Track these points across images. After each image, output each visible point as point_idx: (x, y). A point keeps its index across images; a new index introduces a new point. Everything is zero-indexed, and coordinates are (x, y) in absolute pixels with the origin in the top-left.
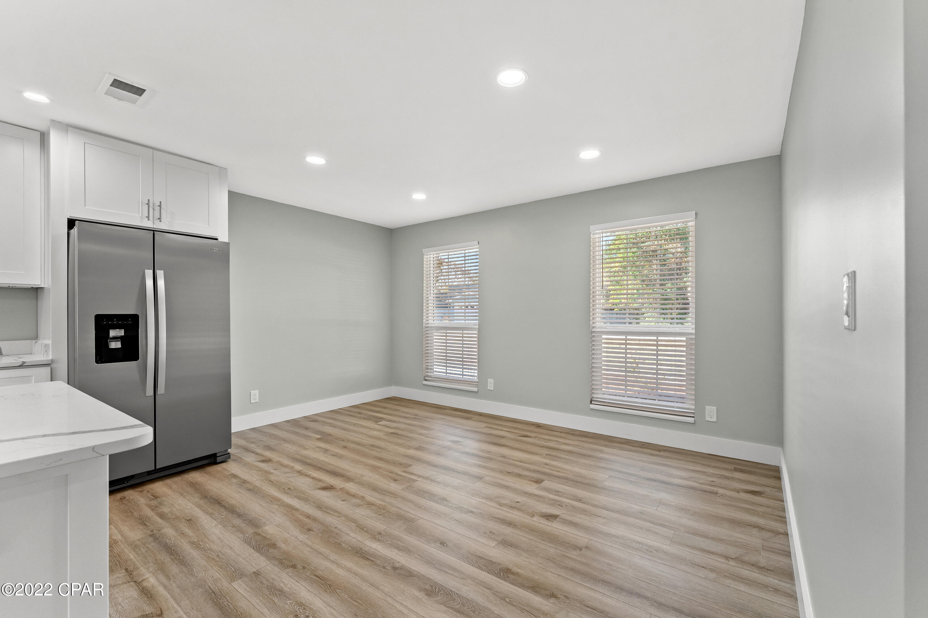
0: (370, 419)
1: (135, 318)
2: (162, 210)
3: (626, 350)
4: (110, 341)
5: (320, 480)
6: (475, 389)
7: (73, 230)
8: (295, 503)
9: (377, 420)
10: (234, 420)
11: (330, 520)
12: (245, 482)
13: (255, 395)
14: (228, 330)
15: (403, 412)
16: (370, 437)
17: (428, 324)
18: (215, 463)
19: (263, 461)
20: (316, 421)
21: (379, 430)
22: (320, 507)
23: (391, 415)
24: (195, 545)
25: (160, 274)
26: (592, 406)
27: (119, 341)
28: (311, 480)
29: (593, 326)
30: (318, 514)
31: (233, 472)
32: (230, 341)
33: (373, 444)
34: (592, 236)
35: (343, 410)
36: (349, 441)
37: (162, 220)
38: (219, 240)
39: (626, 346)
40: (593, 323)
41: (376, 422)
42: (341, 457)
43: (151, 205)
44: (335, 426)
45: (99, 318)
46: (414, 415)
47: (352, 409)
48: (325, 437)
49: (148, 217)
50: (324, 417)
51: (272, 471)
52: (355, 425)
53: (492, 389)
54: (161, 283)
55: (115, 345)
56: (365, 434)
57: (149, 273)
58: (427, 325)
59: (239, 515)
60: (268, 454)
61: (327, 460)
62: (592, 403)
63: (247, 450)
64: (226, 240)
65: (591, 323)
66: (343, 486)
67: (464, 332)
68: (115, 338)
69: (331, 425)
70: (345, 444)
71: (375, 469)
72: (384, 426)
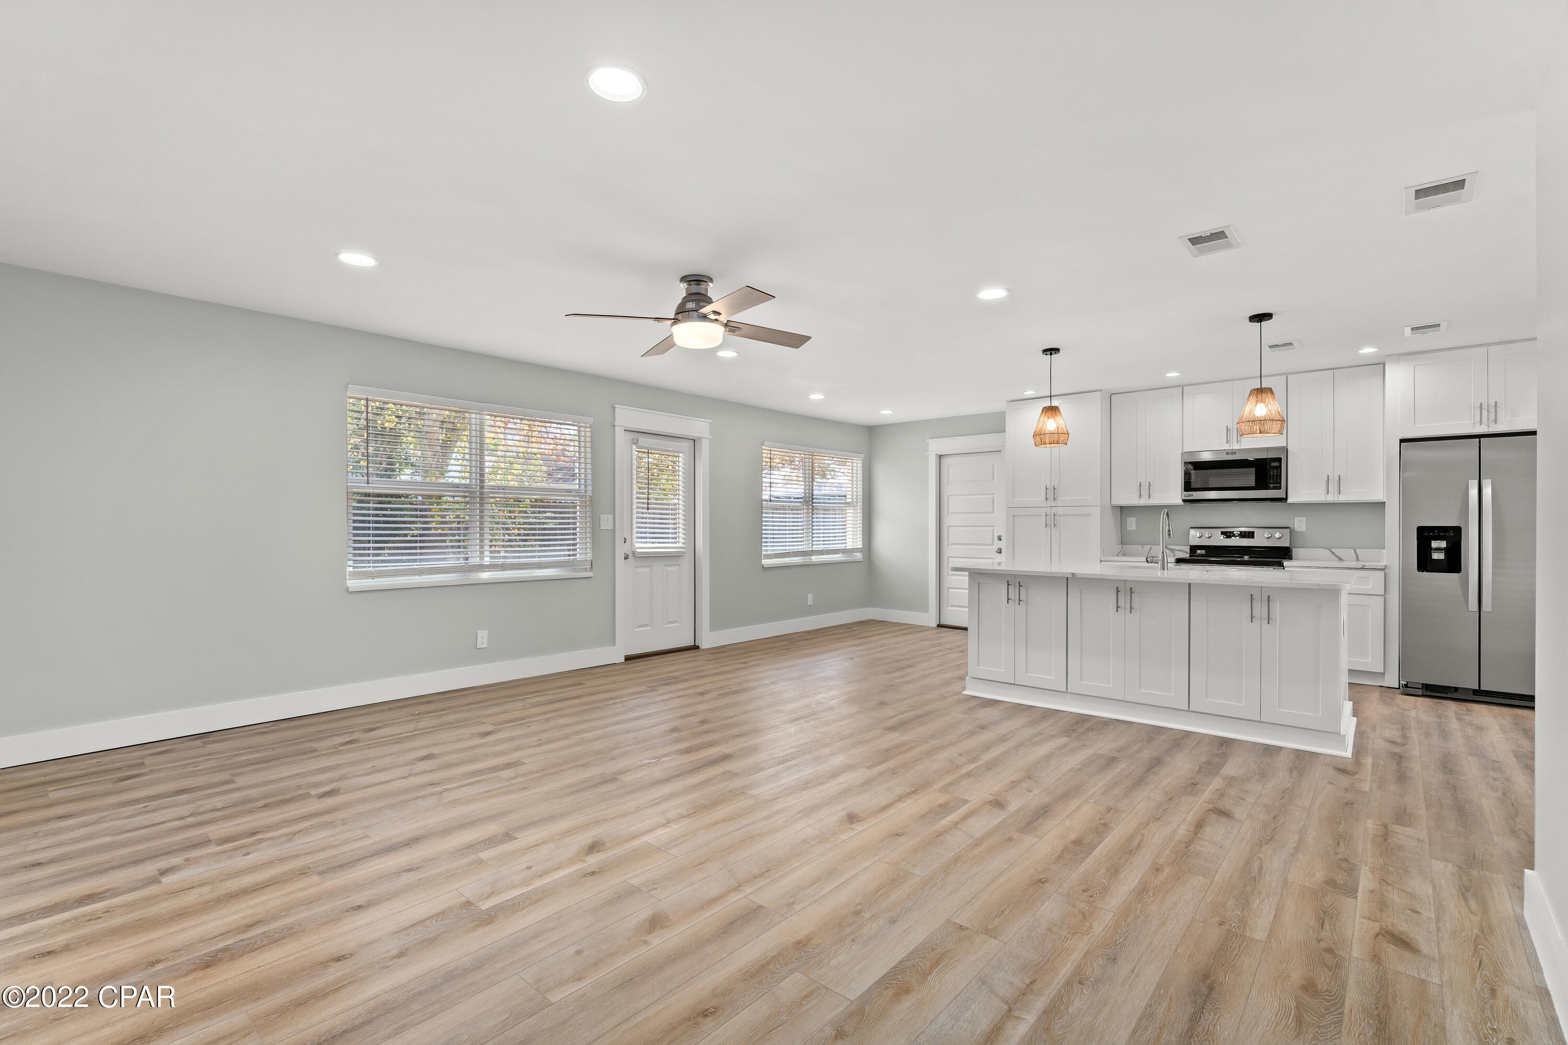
1: (1457, 530)
2: (1498, 410)
4: (1433, 552)
25: (1486, 484)
27: (1442, 552)
37: (1496, 422)
43: (1485, 408)
45: (1421, 529)
49: (1481, 422)
54: (1487, 491)
55: (1438, 556)
57: (1473, 483)
68: (1438, 550)
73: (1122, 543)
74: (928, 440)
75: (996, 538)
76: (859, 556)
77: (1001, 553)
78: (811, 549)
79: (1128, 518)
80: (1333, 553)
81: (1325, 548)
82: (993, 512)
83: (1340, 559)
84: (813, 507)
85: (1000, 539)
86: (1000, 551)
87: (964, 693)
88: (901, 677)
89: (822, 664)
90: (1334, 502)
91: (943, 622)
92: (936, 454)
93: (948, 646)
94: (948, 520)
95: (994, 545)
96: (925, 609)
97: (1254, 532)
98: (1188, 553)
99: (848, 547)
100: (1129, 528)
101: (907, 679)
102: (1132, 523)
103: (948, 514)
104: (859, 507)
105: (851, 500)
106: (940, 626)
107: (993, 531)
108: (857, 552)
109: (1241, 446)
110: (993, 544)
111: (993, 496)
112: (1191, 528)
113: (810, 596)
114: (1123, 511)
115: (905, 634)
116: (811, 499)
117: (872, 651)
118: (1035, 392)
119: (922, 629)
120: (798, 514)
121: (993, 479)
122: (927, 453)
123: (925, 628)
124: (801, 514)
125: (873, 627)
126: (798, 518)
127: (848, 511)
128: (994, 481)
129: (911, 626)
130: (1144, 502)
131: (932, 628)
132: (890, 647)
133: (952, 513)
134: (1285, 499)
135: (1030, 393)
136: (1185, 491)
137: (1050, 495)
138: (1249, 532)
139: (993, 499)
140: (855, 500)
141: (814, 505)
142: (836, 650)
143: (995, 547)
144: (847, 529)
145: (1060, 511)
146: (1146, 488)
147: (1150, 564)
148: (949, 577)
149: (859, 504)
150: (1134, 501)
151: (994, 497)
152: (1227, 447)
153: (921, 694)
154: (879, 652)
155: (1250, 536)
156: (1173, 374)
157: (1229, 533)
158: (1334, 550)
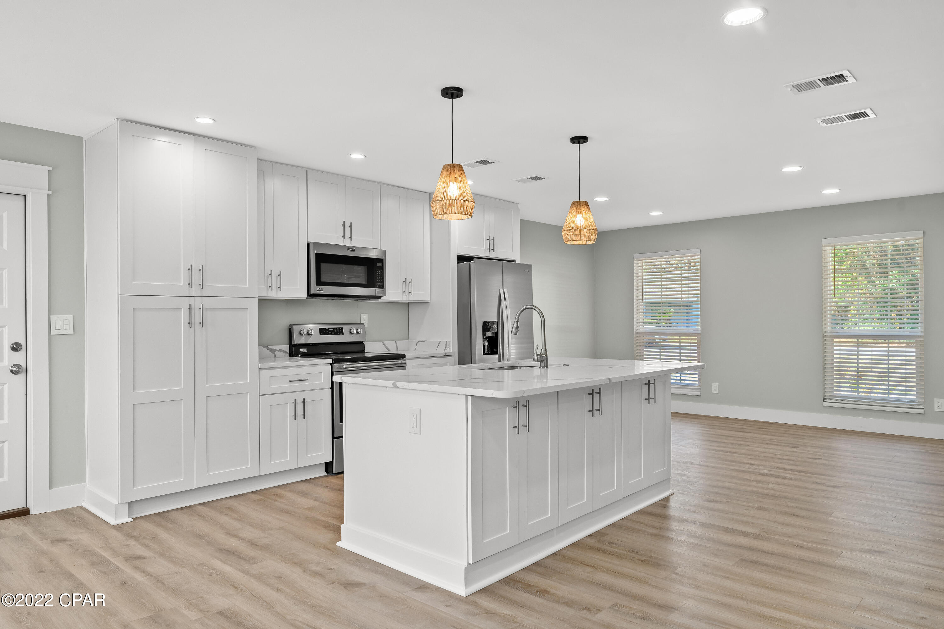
3: (858, 360)
6: (699, 393)
17: (638, 330)
25: (506, 291)
26: (825, 404)
29: (825, 330)
34: (823, 248)
39: (858, 348)
40: (825, 328)
43: (490, 240)
45: (484, 324)
49: (488, 249)
53: (717, 392)
55: (486, 343)
57: (502, 291)
58: (637, 332)
62: (825, 401)
65: (823, 328)
67: (681, 337)
75: (7, 348)
80: (385, 345)
81: (380, 341)
90: (406, 301)
97: (343, 327)
98: (286, 352)
109: (352, 244)
118: (212, 122)
130: (273, 294)
134: (381, 297)
136: (317, 284)
138: (340, 328)
145: (207, 303)
146: (274, 278)
150: (263, 293)
155: (341, 332)
156: (357, 156)
157: (324, 330)
158: (385, 342)
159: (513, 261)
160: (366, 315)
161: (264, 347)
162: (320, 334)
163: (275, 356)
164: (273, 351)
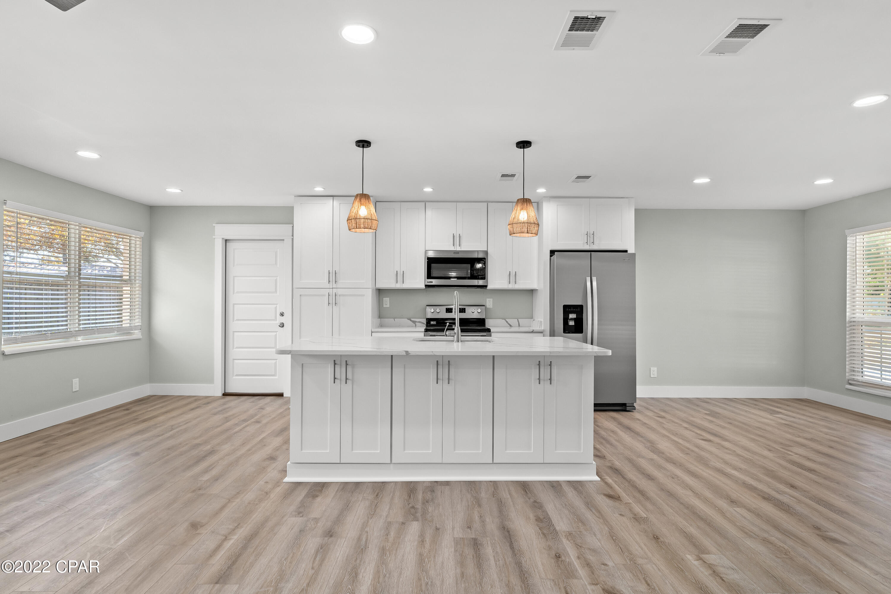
0: (766, 411)
1: (581, 307)
2: (594, 237)
4: (569, 321)
5: (701, 435)
7: (552, 257)
8: (680, 441)
9: (773, 412)
10: (638, 388)
11: (702, 453)
12: (645, 423)
13: (654, 372)
14: (634, 321)
15: (810, 412)
16: (759, 422)
17: (853, 317)
18: (625, 411)
19: (659, 417)
20: (708, 403)
21: (771, 420)
22: (698, 447)
23: (793, 412)
24: (618, 441)
25: (594, 279)
27: (573, 321)
28: (695, 434)
30: (696, 450)
31: (638, 417)
32: (636, 329)
33: (759, 426)
35: (738, 400)
36: (735, 420)
37: (594, 243)
38: (629, 252)
41: (771, 414)
42: (724, 428)
43: (589, 235)
44: (725, 409)
45: (565, 307)
46: (823, 417)
47: (748, 400)
48: (714, 414)
49: (587, 243)
50: (716, 401)
51: (665, 423)
52: (746, 411)
54: (595, 284)
55: (572, 323)
56: (754, 419)
57: (588, 279)
58: (851, 319)
59: (642, 437)
60: (663, 414)
61: (711, 427)
63: (647, 409)
64: (634, 252)
66: (719, 442)
68: (571, 319)
69: (721, 407)
70: (730, 421)
71: (753, 440)
72: (779, 418)
73: (380, 317)
74: (214, 225)
75: (278, 314)
76: (137, 334)
77: (283, 326)
78: (77, 329)
79: (384, 298)
80: (507, 322)
81: (502, 319)
82: (276, 292)
83: (511, 326)
84: (80, 283)
85: (282, 315)
86: (282, 325)
87: (287, 480)
88: (206, 471)
89: (96, 471)
90: (512, 289)
91: (230, 390)
92: (223, 238)
93: (243, 417)
94: (233, 299)
95: (277, 321)
96: (210, 380)
97: (465, 308)
98: (424, 324)
99: (123, 326)
100: (384, 306)
101: (214, 472)
102: (387, 301)
103: (234, 293)
104: (137, 285)
105: (128, 277)
106: (225, 395)
107: (276, 308)
108: (135, 330)
109: (461, 249)
110: (276, 319)
111: (275, 278)
112: (427, 305)
113: (76, 381)
114: (380, 292)
115: (193, 409)
116: (77, 274)
117: (160, 438)
118: (323, 189)
119: (208, 400)
120: (58, 290)
121: (276, 264)
122: (214, 237)
123: (211, 398)
124: (62, 290)
125: (155, 405)
126: (58, 295)
127: (124, 288)
128: (277, 265)
129: (197, 399)
130: (399, 286)
131: (218, 398)
132: (180, 428)
133: (238, 292)
134: (486, 286)
135: (319, 190)
136: (428, 278)
137: (332, 278)
138: (462, 308)
139: (276, 280)
140: (133, 278)
141: (81, 280)
142: (114, 443)
143: (278, 322)
144: (124, 307)
145: (340, 292)
146: (399, 276)
147: (448, 337)
148: (235, 350)
149: (137, 281)
150: (392, 285)
151: (277, 279)
152: (452, 248)
153: (238, 493)
154: (172, 437)
155: (463, 311)
156: (428, 190)
157: (450, 309)
158: (507, 320)
159: (626, 251)
160: (491, 300)
161: (408, 319)
162: (446, 312)
163: (416, 325)
164: (414, 322)
